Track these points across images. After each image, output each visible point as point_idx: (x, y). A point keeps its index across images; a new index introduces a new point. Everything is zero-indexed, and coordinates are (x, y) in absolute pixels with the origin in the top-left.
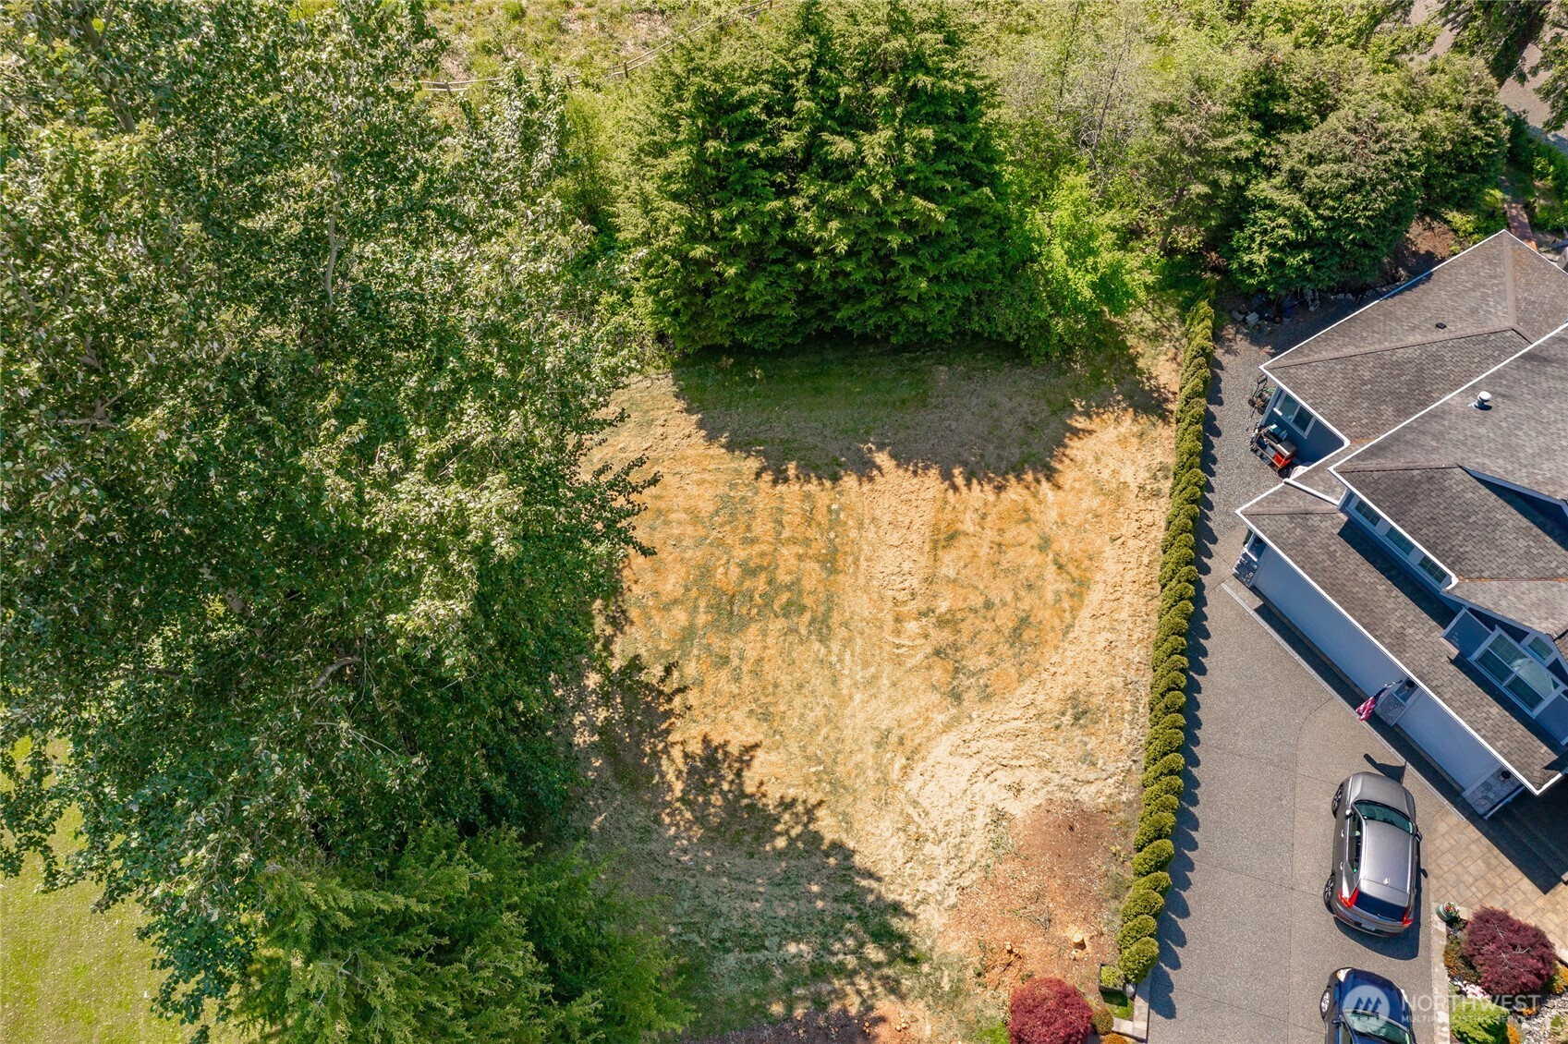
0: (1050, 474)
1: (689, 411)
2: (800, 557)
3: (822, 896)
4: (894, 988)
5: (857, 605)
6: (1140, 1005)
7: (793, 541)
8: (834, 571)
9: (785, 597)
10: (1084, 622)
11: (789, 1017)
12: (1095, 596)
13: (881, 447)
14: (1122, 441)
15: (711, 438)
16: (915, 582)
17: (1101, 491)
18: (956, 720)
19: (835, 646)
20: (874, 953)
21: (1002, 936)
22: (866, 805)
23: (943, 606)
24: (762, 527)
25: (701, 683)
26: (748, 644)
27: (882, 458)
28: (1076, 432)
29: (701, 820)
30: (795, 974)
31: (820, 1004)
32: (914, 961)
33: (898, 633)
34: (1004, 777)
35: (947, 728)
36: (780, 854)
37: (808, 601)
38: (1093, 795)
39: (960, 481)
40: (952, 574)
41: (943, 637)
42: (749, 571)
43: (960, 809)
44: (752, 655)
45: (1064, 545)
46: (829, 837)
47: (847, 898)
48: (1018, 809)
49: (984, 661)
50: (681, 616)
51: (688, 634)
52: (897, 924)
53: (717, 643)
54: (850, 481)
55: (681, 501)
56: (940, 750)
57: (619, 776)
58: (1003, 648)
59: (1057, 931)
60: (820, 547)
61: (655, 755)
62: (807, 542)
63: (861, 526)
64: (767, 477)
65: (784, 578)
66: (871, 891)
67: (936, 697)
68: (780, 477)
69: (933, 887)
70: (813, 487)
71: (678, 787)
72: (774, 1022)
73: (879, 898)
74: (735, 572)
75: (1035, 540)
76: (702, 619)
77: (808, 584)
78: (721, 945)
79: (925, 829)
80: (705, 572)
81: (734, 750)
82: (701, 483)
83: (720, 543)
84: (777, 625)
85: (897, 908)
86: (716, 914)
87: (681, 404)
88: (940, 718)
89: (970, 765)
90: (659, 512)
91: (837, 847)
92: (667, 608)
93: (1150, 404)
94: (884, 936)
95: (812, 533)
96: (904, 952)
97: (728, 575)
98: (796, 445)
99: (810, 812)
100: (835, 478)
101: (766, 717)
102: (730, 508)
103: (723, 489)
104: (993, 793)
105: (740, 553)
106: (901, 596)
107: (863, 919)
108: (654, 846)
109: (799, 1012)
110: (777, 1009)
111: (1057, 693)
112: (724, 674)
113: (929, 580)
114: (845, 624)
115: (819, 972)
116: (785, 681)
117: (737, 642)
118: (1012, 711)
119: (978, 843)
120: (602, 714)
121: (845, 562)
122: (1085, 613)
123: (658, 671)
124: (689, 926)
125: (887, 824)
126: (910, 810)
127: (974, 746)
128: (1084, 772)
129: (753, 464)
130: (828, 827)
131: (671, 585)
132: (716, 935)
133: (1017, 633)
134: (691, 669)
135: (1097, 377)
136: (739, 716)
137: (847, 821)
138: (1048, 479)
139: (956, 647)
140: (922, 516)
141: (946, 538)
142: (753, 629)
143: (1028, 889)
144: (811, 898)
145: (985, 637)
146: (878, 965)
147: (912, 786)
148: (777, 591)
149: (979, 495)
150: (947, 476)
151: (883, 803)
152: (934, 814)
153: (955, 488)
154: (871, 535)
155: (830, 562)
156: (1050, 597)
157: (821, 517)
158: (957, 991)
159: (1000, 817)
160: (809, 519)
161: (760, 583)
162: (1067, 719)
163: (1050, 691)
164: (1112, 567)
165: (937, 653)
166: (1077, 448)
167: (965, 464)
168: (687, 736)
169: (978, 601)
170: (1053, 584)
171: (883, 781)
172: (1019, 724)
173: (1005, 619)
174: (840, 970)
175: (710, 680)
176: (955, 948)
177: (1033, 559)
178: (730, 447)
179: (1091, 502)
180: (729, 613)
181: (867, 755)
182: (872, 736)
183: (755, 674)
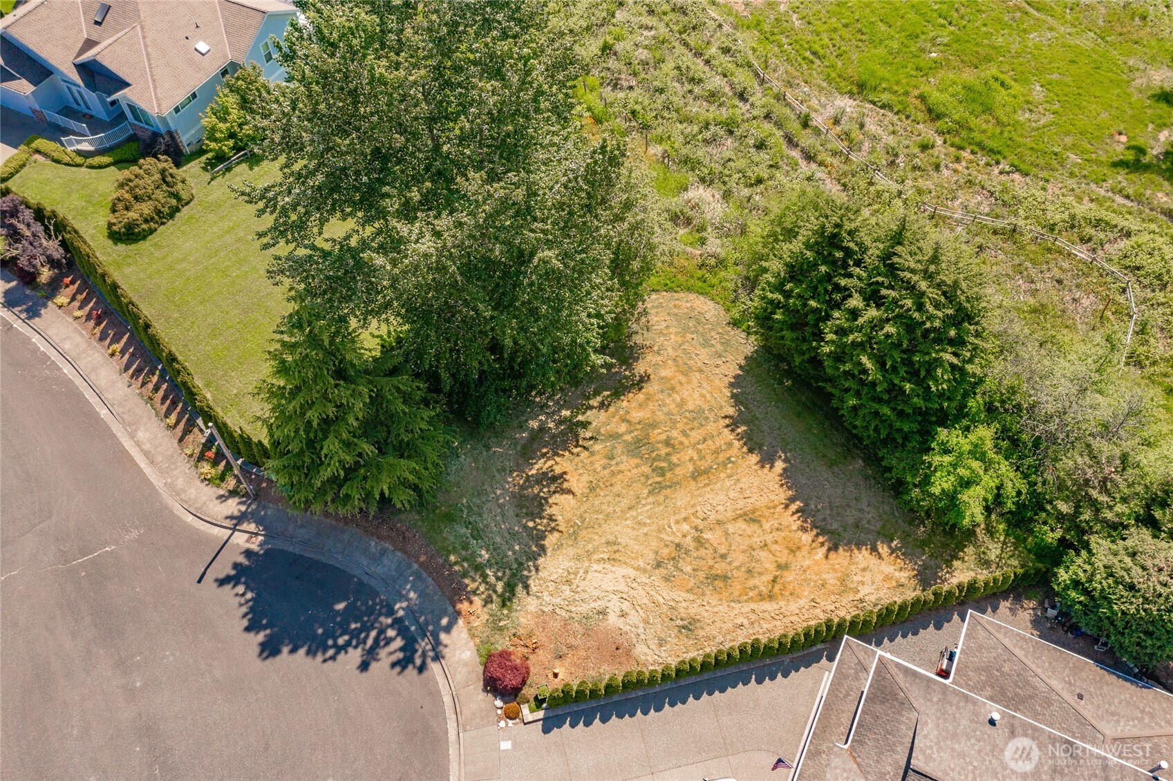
0: (834, 548)
1: (741, 367)
2: (691, 459)
3: (514, 552)
4: (488, 601)
5: (681, 498)
6: (540, 714)
7: (699, 451)
8: (694, 478)
9: (664, 464)
10: (747, 608)
11: (451, 566)
12: (767, 606)
13: (786, 460)
14: (887, 578)
15: (731, 385)
16: (713, 517)
17: (843, 581)
18: (645, 571)
19: (651, 499)
20: (500, 587)
21: (540, 637)
22: (571, 551)
23: (707, 535)
24: (696, 435)
25: (593, 454)
26: (628, 464)
27: (779, 465)
28: (874, 549)
29: (522, 488)
30: (471, 559)
31: (465, 575)
32: (504, 605)
33: (677, 522)
34: (626, 606)
35: (638, 569)
36: (525, 527)
37: (668, 475)
38: (640, 650)
39: (794, 507)
40: (731, 530)
41: (689, 542)
42: (668, 443)
43: (596, 593)
44: (622, 467)
45: (789, 576)
46: (546, 543)
47: (521, 564)
48: (613, 619)
49: (688, 569)
50: (623, 428)
51: (615, 436)
52: (519, 588)
53: (619, 450)
54: (754, 458)
55: (686, 394)
56: (622, 571)
57: (524, 447)
58: (701, 575)
59: (557, 663)
60: (703, 465)
61: (544, 455)
62: (702, 458)
63: (729, 476)
64: (727, 421)
65: (674, 459)
66: (530, 571)
67: (652, 556)
68: (733, 424)
69: (547, 598)
70: (737, 444)
71: (534, 472)
72: (446, 560)
73: (528, 577)
74: (663, 437)
75: (782, 560)
76: (628, 438)
77: (678, 471)
78: (468, 524)
79: (576, 582)
80: (654, 426)
81: (566, 485)
82: (703, 396)
83: (674, 422)
84: (646, 469)
85: (527, 587)
86: (480, 515)
87: (743, 363)
88: (641, 563)
89: (622, 586)
90: (673, 389)
91: (543, 549)
92: (623, 420)
93: (925, 578)
94: (510, 588)
95: (709, 458)
96: (506, 600)
97: (657, 435)
98: (757, 423)
99: (553, 529)
100: (751, 451)
101: (592, 489)
102: (698, 416)
103: (706, 407)
104: (614, 605)
105: (675, 433)
106: (700, 514)
107: (514, 575)
108: (498, 476)
109: (456, 568)
110: (452, 558)
111: (692, 611)
112: (604, 461)
113: (719, 522)
114: (666, 497)
115: (479, 568)
116: (617, 488)
117: (624, 458)
118: (666, 594)
119: (584, 608)
120: (551, 425)
121: (703, 480)
122: (753, 606)
123: (588, 435)
124: (469, 507)
125: (567, 564)
126: (581, 571)
127: (635, 585)
128: (653, 644)
129: (731, 411)
130: (551, 540)
131: (636, 415)
132: (471, 520)
133: (716, 577)
134: (598, 447)
135: (924, 544)
136: (585, 478)
137: (559, 546)
138: (829, 550)
139: (687, 552)
140: (758, 501)
141: (751, 517)
142: (638, 461)
143: (572, 641)
144: (511, 548)
145: (702, 563)
146: (495, 592)
147: (595, 567)
148: (665, 460)
149: (793, 522)
150: (792, 500)
151: (578, 558)
152: (586, 583)
153: (787, 507)
154: (728, 483)
155: (697, 475)
156: (751, 583)
157: (722, 457)
158: (501, 629)
159: (603, 613)
160: (717, 452)
161: (664, 451)
162: (679, 622)
163: (689, 606)
164: (793, 607)
165: (678, 545)
166: (863, 557)
167: (807, 505)
168: (562, 464)
169: (723, 550)
170: (762, 582)
171: (589, 554)
172: (662, 601)
173: (720, 568)
174: (484, 577)
175: (597, 457)
176: (523, 620)
177: (770, 566)
178: (733, 396)
179: (831, 578)
180: (637, 447)
181: (598, 540)
182: (611, 538)
183: (613, 474)
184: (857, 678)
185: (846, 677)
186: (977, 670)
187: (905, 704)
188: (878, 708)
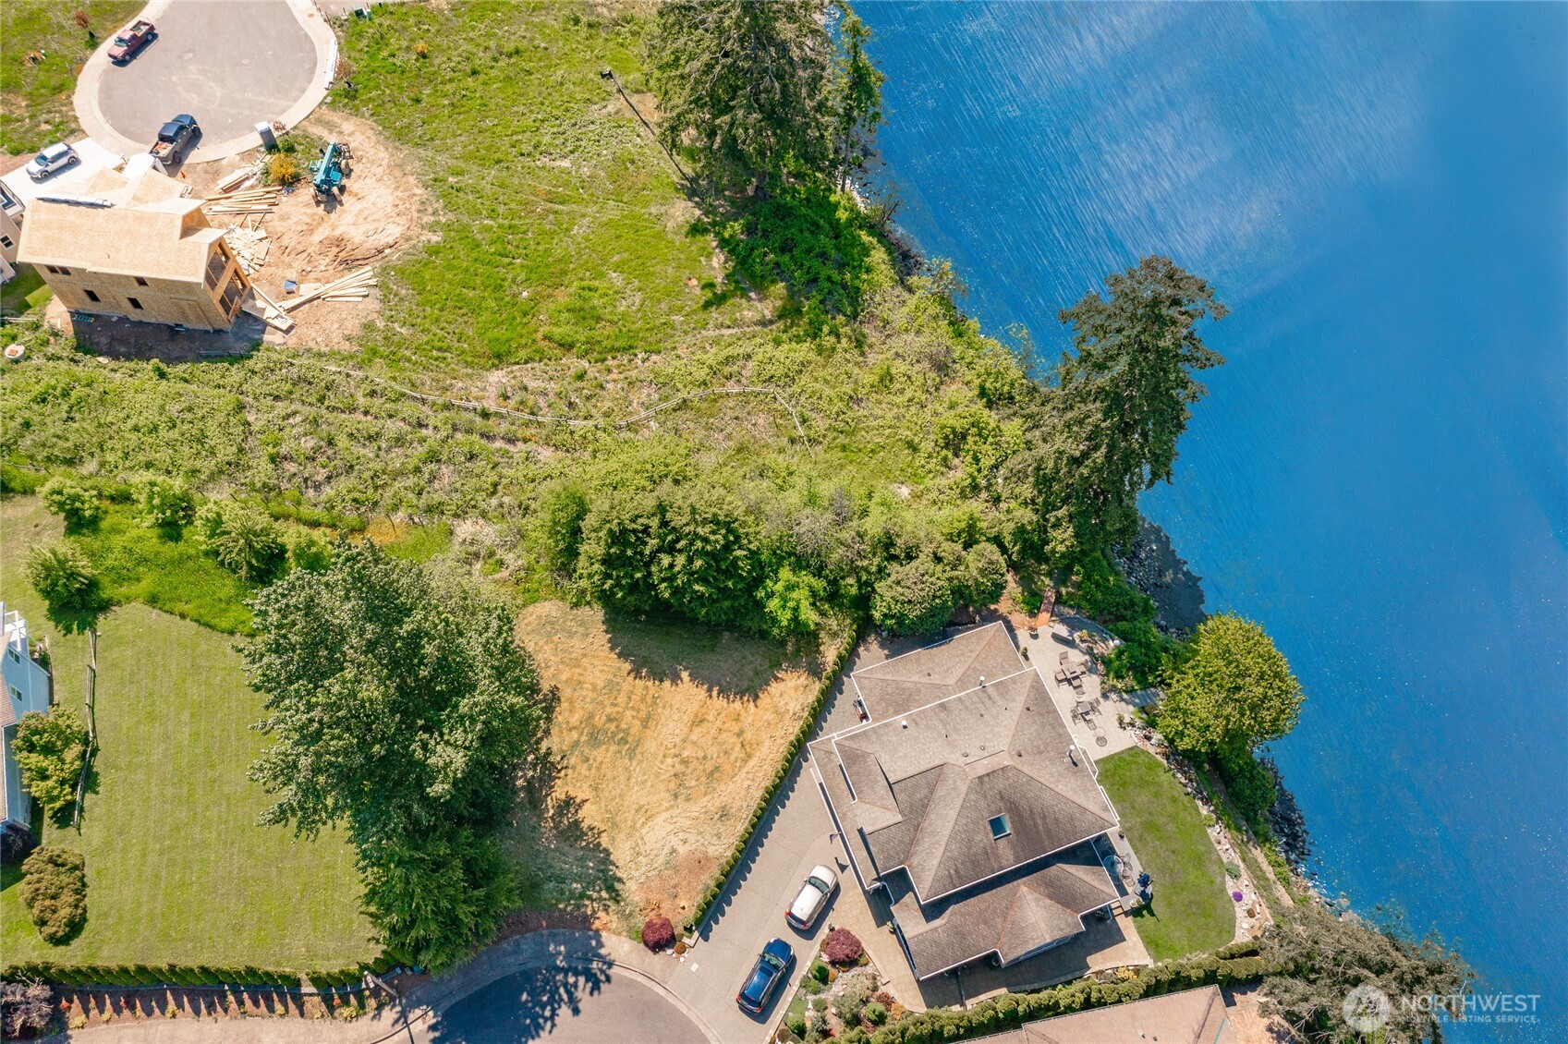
0: (756, 697)
1: (607, 632)
2: (633, 717)
3: (593, 868)
4: (606, 909)
5: (650, 746)
6: (696, 934)
7: (633, 708)
8: (645, 727)
9: (621, 735)
10: (743, 774)
11: (565, 910)
12: (752, 763)
13: (686, 669)
14: (796, 689)
15: (612, 649)
16: (678, 740)
17: (776, 712)
18: (672, 807)
19: (634, 763)
20: (604, 894)
21: (654, 898)
22: (622, 836)
23: (685, 754)
24: (622, 700)
25: (574, 768)
26: (599, 754)
27: (685, 675)
28: (776, 678)
29: (556, 827)
30: (572, 895)
31: (578, 907)
32: (618, 902)
33: (662, 762)
34: (681, 835)
35: (667, 809)
36: (582, 848)
37: (630, 739)
38: (712, 851)
39: (715, 693)
40: (695, 739)
41: (680, 768)
42: (610, 720)
43: (659, 845)
44: (599, 759)
45: (748, 736)
46: (604, 845)
47: (602, 871)
48: (682, 850)
49: (693, 783)
50: (575, 735)
51: (576, 744)
52: (618, 886)
53: (587, 751)
54: (667, 683)
55: (590, 679)
56: (660, 819)
57: (530, 803)
58: (703, 779)
59: (677, 901)
60: (643, 714)
61: (547, 795)
62: (638, 711)
63: (664, 708)
64: (632, 675)
65: (623, 726)
66: (612, 870)
67: (667, 795)
68: (638, 676)
69: (637, 874)
70: (650, 684)
71: (551, 812)
72: (560, 910)
73: (614, 874)
74: (604, 718)
75: (737, 730)
76: (584, 738)
77: (633, 731)
78: (549, 879)
79: (642, 850)
80: (591, 716)
81: (578, 801)
82: (602, 671)
83: (601, 703)
84: (613, 748)
85: (620, 880)
86: (550, 867)
87: (605, 627)
88: (666, 804)
89: (670, 827)
90: (580, 682)
91: (606, 851)
92: (570, 730)
93: (815, 671)
94: (610, 889)
95: (642, 707)
96: (616, 897)
97: (599, 720)
98: (648, 659)
99: (599, 833)
100: (661, 681)
101: (596, 789)
102: (611, 687)
103: (610, 676)
104: (674, 841)
105: (609, 710)
106: (670, 745)
107: (606, 880)
108: (536, 835)
109: (569, 909)
110: (561, 906)
111: (718, 804)
112: (585, 766)
113: (684, 741)
114: (642, 754)
115: (582, 896)
116: (609, 775)
117: (595, 753)
118: (695, 808)
119: (661, 859)
120: (531, 773)
121: (652, 724)
122: (745, 770)
123: (559, 758)
124: (540, 869)
125: (628, 845)
126: (639, 841)
127: (674, 820)
128: (715, 841)
129: (627, 666)
130: (605, 841)
131: (575, 720)
132: (548, 875)
133: (712, 773)
134: (573, 761)
135: (797, 652)
136: (585, 786)
137: (613, 840)
138: (754, 701)
139: (684, 774)
140: (693, 708)
141: (699, 721)
142: (604, 747)
143: (673, 882)
144: (588, 868)
145: (697, 772)
146: (605, 899)
147: (644, 831)
148: (618, 732)
149: (719, 703)
150: (710, 690)
151: (629, 836)
152: (648, 845)
153: (711, 696)
154: (667, 713)
155: (645, 723)
156: (732, 758)
157: (649, 700)
158: (630, 915)
159: (673, 851)
160: (643, 700)
161: (612, 727)
162: (717, 816)
163: (713, 803)
164: (765, 750)
165: (675, 775)
166: (774, 688)
167: (721, 686)
168: (559, 792)
169: (701, 755)
170: (737, 753)
171: (633, 827)
172: (697, 814)
173: (709, 766)
174: (590, 898)
175: (579, 767)
176: (636, 899)
177: (734, 739)
178: (620, 655)
179: (769, 716)
180: (595, 739)
181: (630, 815)
182: (635, 807)
183: (598, 769)
184: (831, 761)
185: (825, 765)
186: (878, 703)
187: (865, 755)
188: (855, 768)
